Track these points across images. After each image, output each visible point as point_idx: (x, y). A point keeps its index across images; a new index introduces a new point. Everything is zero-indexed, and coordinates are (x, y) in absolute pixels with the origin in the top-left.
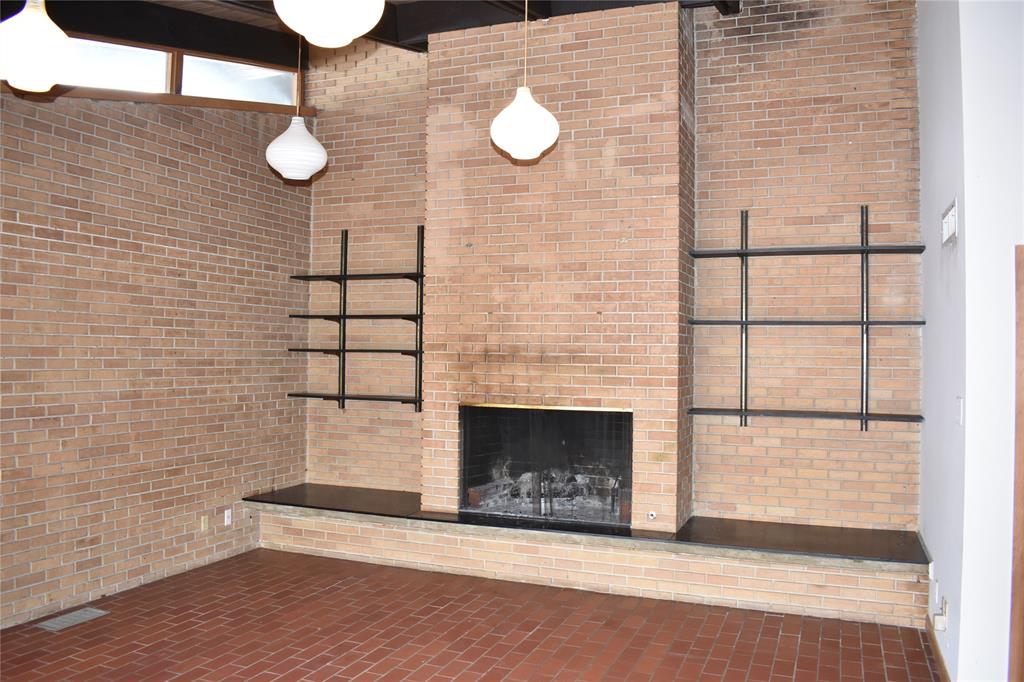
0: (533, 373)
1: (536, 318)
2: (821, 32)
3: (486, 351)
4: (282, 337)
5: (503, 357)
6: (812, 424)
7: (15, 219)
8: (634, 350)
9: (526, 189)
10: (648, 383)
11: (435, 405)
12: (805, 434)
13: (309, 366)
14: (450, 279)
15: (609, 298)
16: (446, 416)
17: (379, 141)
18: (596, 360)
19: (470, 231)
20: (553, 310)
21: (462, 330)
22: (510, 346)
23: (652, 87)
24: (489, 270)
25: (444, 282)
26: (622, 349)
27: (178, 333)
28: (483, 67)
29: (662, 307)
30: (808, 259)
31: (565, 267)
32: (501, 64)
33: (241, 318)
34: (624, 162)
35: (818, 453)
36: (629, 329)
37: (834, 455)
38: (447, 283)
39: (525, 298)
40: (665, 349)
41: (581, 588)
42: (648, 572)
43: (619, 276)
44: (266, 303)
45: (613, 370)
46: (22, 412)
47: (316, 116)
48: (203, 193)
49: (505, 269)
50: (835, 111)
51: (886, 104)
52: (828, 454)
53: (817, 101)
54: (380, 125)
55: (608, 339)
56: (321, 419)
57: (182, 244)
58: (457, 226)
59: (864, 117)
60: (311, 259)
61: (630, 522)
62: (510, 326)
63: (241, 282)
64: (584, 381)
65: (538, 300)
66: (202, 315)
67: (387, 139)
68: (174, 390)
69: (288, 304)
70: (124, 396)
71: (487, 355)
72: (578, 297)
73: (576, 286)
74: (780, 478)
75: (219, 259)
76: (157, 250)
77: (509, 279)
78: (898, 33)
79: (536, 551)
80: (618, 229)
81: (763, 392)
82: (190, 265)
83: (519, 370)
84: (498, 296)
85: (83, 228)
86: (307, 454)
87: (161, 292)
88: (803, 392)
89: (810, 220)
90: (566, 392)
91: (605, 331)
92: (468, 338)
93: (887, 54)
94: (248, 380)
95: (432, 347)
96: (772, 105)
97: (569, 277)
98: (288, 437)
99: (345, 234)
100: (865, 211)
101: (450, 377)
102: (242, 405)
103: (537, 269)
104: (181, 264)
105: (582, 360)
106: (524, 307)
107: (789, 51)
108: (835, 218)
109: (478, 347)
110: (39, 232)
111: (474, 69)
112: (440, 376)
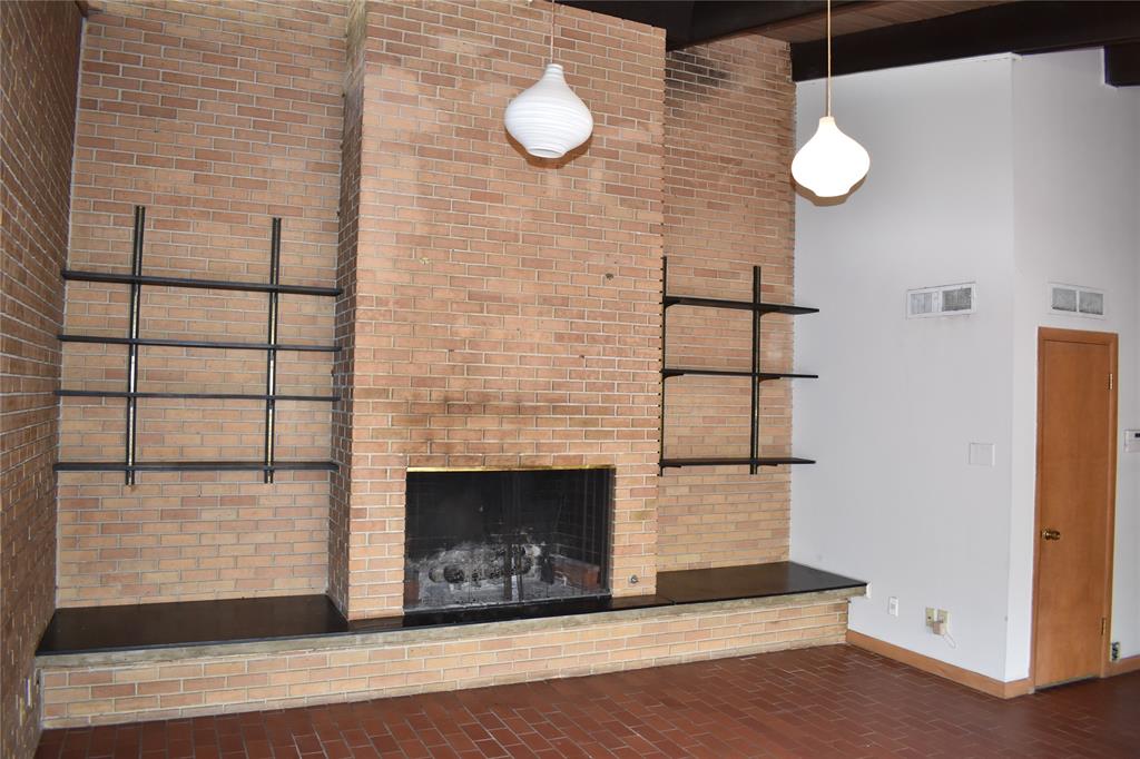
0: (506, 427)
1: (511, 360)
2: (726, 95)
3: (446, 399)
5: (469, 407)
6: (714, 470)
8: (619, 399)
9: (498, 198)
10: (633, 436)
11: (372, 473)
12: (709, 480)
13: (61, 418)
14: (397, 303)
15: (593, 340)
16: (388, 488)
17: (206, 82)
18: (577, 410)
19: (423, 242)
20: (532, 350)
21: (412, 371)
22: (479, 394)
23: (639, 114)
24: (452, 295)
25: (386, 305)
26: (606, 399)
28: (450, 32)
29: (646, 354)
30: (712, 311)
31: (545, 300)
32: (472, 36)
34: (610, 189)
35: (718, 498)
36: (613, 376)
37: (730, 499)
38: (391, 306)
39: (498, 333)
40: (648, 399)
41: (561, 676)
42: (631, 641)
43: (604, 316)
45: (596, 422)
47: (86, 16)
49: (471, 296)
50: (738, 173)
51: (772, 176)
52: (726, 499)
53: (723, 160)
54: (206, 59)
55: (590, 387)
56: (83, 504)
58: (407, 231)
59: (758, 184)
61: (610, 591)
62: (478, 368)
64: (567, 435)
65: (513, 338)
67: (223, 84)
71: (447, 405)
72: (560, 337)
73: (556, 324)
74: (688, 526)
77: (478, 309)
78: (784, 114)
79: (508, 643)
80: (602, 263)
81: (675, 441)
83: (490, 423)
84: (464, 329)
86: (58, 561)
88: (707, 440)
89: (714, 274)
90: (543, 449)
91: (589, 377)
92: (420, 382)
93: (775, 130)
95: (368, 393)
96: (688, 154)
97: (549, 312)
99: (140, 213)
100: (757, 271)
101: (397, 434)
103: (512, 300)
105: (564, 410)
106: (495, 346)
107: (703, 105)
108: (735, 275)
109: (437, 394)
111: (437, 31)
112: (378, 433)
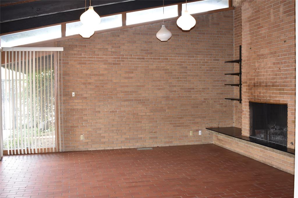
0: (264, 91)
1: (265, 72)
3: (254, 83)
4: (221, 81)
5: (258, 85)
7: (132, 56)
9: (262, 27)
11: (244, 102)
13: (234, 90)
15: (282, 63)
16: (246, 105)
18: (278, 86)
19: (251, 44)
20: (269, 69)
21: (250, 77)
22: (259, 82)
24: (255, 56)
26: (285, 82)
27: (181, 81)
31: (271, 53)
33: (204, 76)
34: (285, 12)
36: (286, 74)
38: (246, 61)
39: (262, 65)
41: (275, 167)
43: (284, 55)
44: (214, 71)
45: (283, 90)
46: (136, 100)
47: (234, 9)
48: (188, 42)
49: (258, 56)
55: (281, 78)
57: (181, 57)
58: (248, 42)
60: (234, 56)
61: (287, 145)
62: (259, 75)
63: (204, 65)
64: (276, 94)
65: (265, 66)
66: (189, 75)
68: (180, 96)
69: (225, 71)
70: (164, 97)
71: (254, 85)
72: (274, 64)
73: (273, 60)
75: (195, 59)
76: (173, 59)
77: (259, 59)
82: (184, 62)
83: (261, 90)
84: (257, 65)
85: (150, 56)
86: (234, 117)
87: (175, 70)
90: (271, 97)
91: (281, 75)
92: (251, 79)
94: (208, 94)
95: (243, 83)
97: (272, 57)
98: (225, 112)
101: (247, 92)
102: (205, 101)
103: (265, 55)
104: (181, 62)
106: (262, 68)
110: (138, 59)
112: (245, 92)
